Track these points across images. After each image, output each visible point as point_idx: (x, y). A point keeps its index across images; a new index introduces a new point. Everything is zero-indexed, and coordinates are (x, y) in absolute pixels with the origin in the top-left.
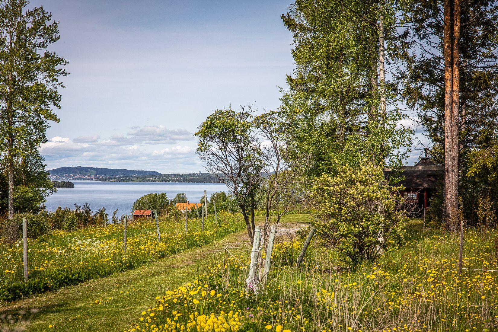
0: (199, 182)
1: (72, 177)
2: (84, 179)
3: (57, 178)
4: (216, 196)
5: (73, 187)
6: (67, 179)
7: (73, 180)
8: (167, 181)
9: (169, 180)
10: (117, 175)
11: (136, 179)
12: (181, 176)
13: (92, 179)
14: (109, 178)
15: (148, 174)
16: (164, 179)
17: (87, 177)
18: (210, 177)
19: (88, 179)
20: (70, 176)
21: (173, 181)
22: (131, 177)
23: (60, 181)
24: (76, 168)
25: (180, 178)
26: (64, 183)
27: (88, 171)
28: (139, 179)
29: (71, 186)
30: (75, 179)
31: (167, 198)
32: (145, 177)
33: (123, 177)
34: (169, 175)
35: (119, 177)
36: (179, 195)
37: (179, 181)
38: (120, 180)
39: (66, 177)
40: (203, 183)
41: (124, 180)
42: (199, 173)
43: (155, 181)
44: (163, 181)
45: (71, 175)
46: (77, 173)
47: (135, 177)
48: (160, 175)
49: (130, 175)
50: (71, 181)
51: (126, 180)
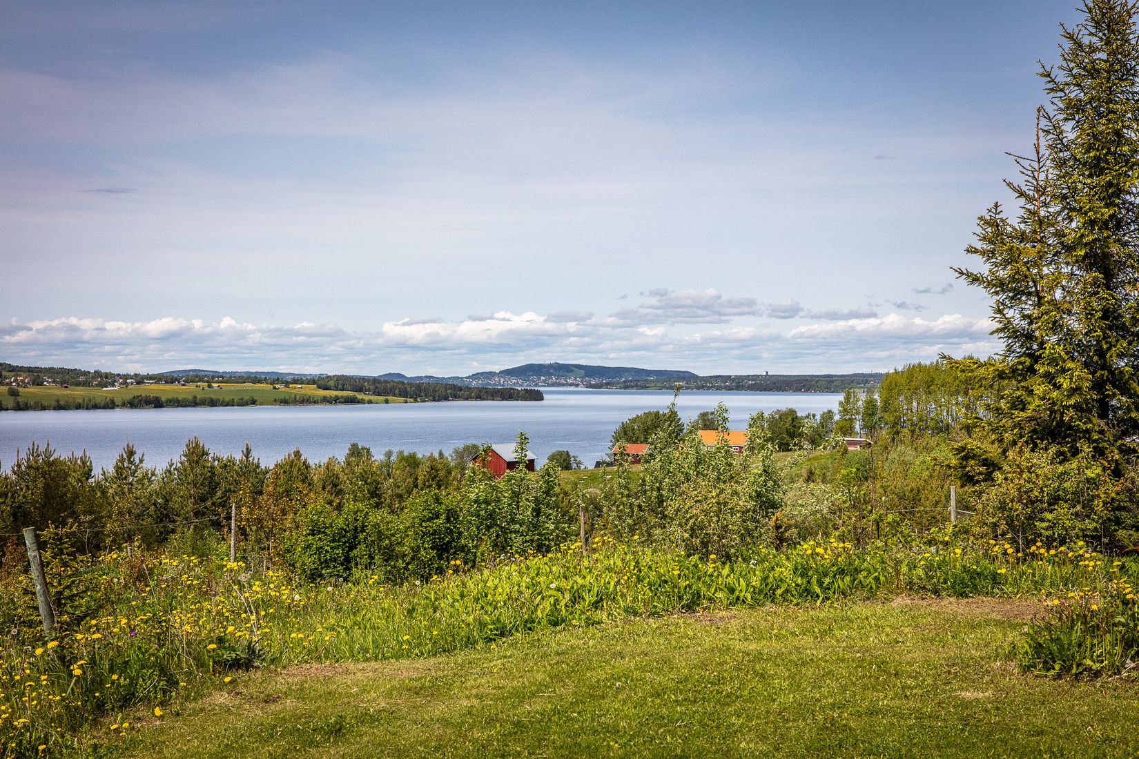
0: (765, 390)
1: (544, 381)
2: (563, 385)
3: (518, 383)
4: (777, 416)
5: (542, 399)
6: (536, 385)
7: (544, 386)
8: (709, 388)
9: (712, 387)
10: (622, 377)
11: (654, 384)
12: (733, 380)
13: (577, 385)
14: (608, 384)
15: (675, 376)
16: (702, 385)
17: (570, 381)
18: (784, 381)
19: (571, 385)
20: (540, 379)
21: (718, 388)
22: (646, 380)
23: (519, 389)
24: (551, 366)
25: (731, 383)
26: (527, 391)
27: (572, 371)
28: (659, 384)
29: (538, 396)
30: (549, 385)
31: (679, 419)
32: (670, 381)
33: (631, 381)
34: (711, 377)
35: (624, 382)
36: (704, 415)
37: (730, 389)
38: (626, 387)
39: (534, 381)
40: (771, 392)
41: (632, 387)
42: (765, 374)
43: (687, 388)
44: (702, 387)
45: (543, 378)
46: (552, 374)
47: (651, 381)
48: (695, 377)
49: (645, 378)
50: (539, 389)
51: (636, 386)
